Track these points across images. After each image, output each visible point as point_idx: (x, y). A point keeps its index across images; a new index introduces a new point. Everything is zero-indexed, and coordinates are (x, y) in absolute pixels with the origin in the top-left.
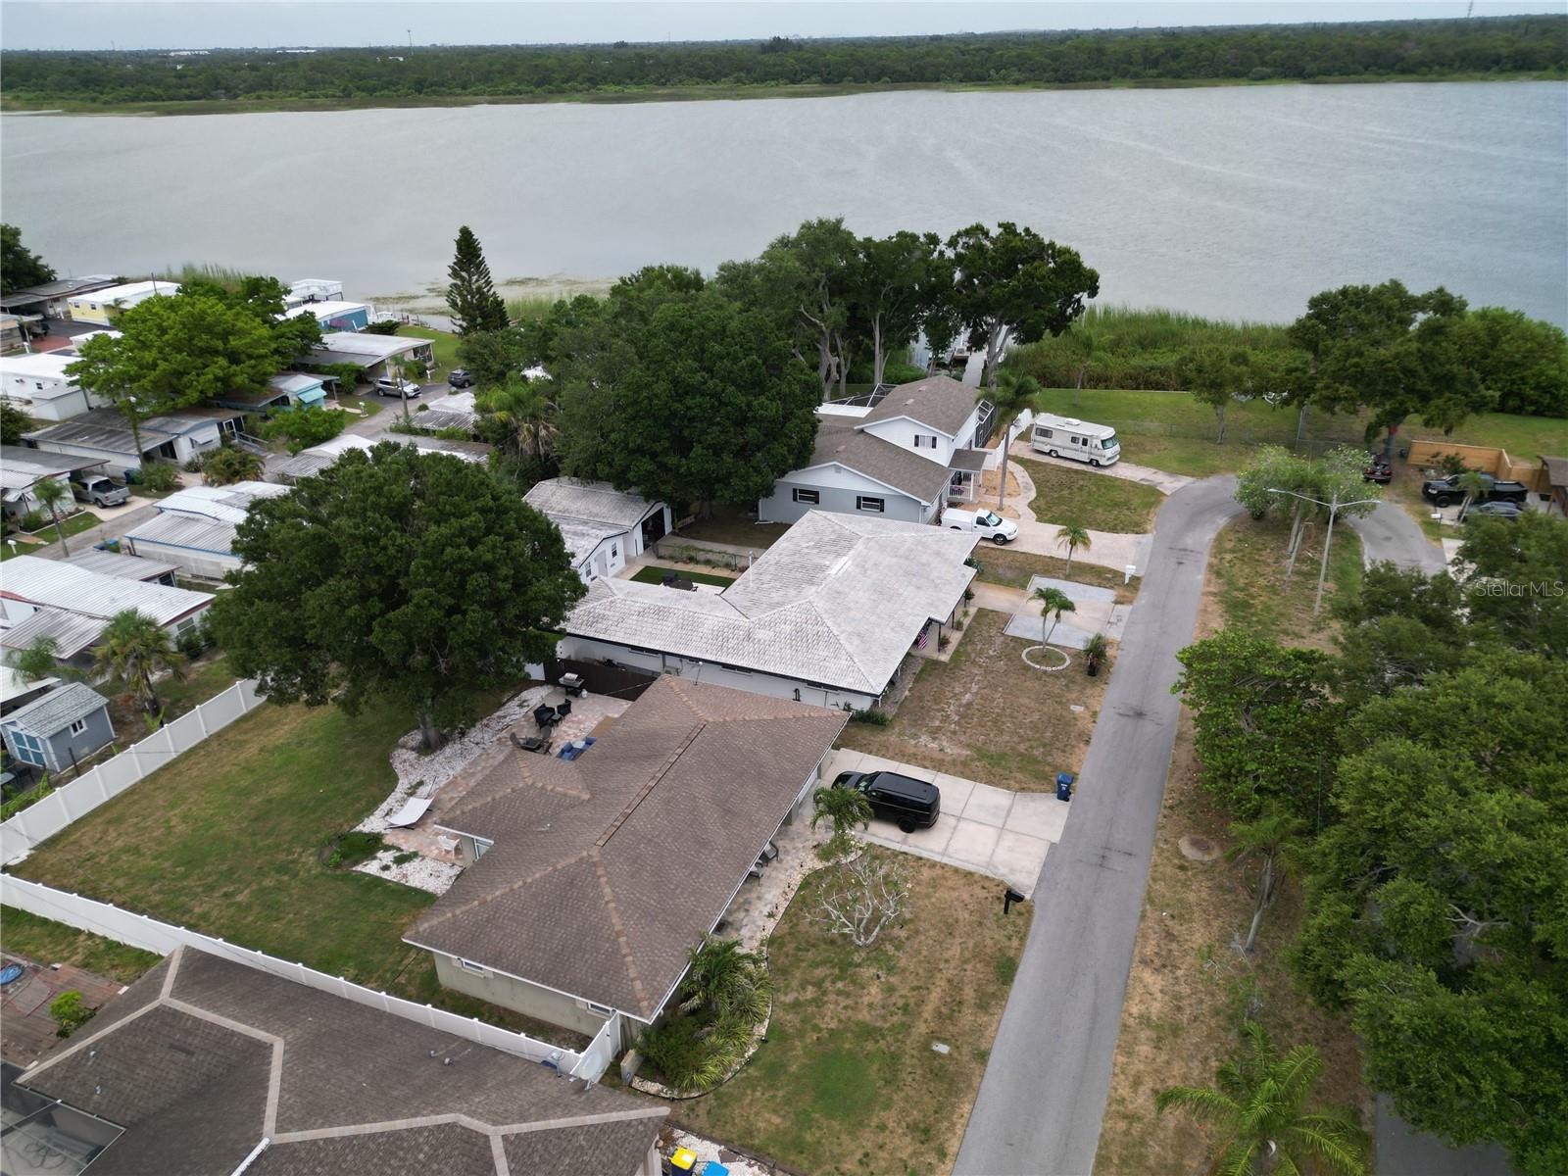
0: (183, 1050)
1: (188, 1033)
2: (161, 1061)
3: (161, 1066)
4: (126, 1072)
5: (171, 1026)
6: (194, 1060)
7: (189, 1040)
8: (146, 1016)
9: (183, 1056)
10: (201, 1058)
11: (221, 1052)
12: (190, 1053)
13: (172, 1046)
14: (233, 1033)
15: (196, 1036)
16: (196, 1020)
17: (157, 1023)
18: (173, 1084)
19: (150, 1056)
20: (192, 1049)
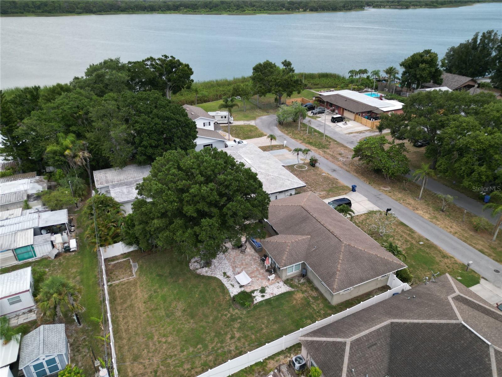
0: (373, 345)
1: (367, 341)
2: (371, 353)
3: (373, 354)
4: (367, 365)
5: (361, 343)
6: (379, 345)
7: (370, 342)
8: (351, 348)
9: (375, 347)
10: (379, 342)
11: (383, 336)
12: (375, 344)
13: (369, 348)
14: (379, 329)
15: (371, 339)
16: (365, 336)
17: (356, 347)
18: (382, 355)
19: (367, 355)
20: (374, 343)
